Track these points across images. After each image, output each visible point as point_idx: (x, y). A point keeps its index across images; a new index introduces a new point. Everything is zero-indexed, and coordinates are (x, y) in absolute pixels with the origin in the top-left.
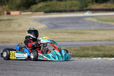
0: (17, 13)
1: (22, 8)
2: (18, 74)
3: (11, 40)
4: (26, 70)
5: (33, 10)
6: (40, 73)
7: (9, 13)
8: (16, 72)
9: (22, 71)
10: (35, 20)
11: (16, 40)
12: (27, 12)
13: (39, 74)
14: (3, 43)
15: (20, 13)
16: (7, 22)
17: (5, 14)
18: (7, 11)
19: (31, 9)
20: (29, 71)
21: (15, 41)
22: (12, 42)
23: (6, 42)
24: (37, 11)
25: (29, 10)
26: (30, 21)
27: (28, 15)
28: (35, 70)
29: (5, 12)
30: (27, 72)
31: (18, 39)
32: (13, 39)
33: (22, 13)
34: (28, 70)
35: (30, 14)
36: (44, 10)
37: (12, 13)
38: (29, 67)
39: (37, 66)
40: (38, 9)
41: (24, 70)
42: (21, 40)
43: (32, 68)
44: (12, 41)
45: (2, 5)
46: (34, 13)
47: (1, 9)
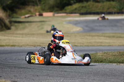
0: (50, 14)
1: (56, 9)
3: (43, 43)
5: (68, 11)
7: (41, 15)
10: (70, 22)
12: (61, 13)
14: (35, 46)
15: (54, 15)
16: (39, 24)
17: (38, 16)
18: (39, 12)
19: (66, 10)
23: (38, 46)
24: (72, 13)
25: (63, 11)
26: (64, 23)
27: (62, 17)
29: (37, 14)
33: (56, 15)
35: (65, 16)
36: (79, 12)
37: (45, 14)
40: (73, 11)
44: (44, 45)
45: (34, 5)
46: (69, 15)
47: (32, 10)
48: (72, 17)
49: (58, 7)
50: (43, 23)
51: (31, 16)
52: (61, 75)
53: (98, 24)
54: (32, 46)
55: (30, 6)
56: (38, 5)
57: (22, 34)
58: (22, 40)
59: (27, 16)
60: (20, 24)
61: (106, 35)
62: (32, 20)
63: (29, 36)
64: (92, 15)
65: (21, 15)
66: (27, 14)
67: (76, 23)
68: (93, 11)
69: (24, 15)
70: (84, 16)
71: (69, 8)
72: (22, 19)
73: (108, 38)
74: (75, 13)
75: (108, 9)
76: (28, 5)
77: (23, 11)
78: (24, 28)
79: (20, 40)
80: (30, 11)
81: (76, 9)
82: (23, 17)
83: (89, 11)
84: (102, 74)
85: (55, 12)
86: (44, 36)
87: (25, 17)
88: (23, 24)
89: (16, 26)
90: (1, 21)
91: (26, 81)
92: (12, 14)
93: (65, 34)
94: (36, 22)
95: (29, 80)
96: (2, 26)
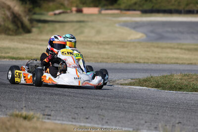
0: (95, 10)
1: (104, 2)
2: (104, 116)
4: (117, 110)
5: (123, 6)
6: (141, 116)
7: (79, 11)
8: (100, 112)
9: (110, 111)
10: (125, 24)
11: (94, 58)
12: (111, 9)
13: (141, 117)
15: (100, 12)
16: (77, 25)
17: (74, 12)
18: (77, 6)
19: (119, 4)
20: (122, 111)
21: (92, 59)
22: (87, 60)
24: (129, 10)
25: (116, 6)
26: (117, 25)
27: (113, 15)
28: (133, 111)
29: (74, 9)
30: (120, 113)
31: (97, 55)
32: (89, 56)
33: (104, 12)
34: (120, 110)
35: (118, 14)
36: (141, 8)
37: (86, 10)
38: (121, 104)
39: (136, 104)
40: (130, 6)
41: (113, 110)
42: (103, 58)
43: (127, 107)
46: (124, 12)
47: (66, 2)
48: (129, 16)
50: (82, 24)
51: (63, 13)
52: (119, 107)
53: (170, 29)
59: (57, 12)
60: (46, 25)
61: (184, 47)
62: (66, 20)
64: (161, 15)
65: (48, 10)
66: (57, 8)
67: (136, 26)
68: (163, 8)
69: (53, 10)
70: (148, 15)
72: (49, 16)
73: (187, 52)
74: (135, 10)
75: (187, 5)
77: (51, 4)
80: (62, 5)
81: (135, 3)
82: (51, 13)
83: (157, 7)
84: (185, 108)
85: (102, 7)
86: (86, 45)
87: (55, 14)
88: (51, 24)
89: (39, 28)
90: (16, 19)
91: (64, 115)
92: (33, 8)
93: (119, 43)
94: (72, 22)
95: (70, 114)
96: (18, 27)
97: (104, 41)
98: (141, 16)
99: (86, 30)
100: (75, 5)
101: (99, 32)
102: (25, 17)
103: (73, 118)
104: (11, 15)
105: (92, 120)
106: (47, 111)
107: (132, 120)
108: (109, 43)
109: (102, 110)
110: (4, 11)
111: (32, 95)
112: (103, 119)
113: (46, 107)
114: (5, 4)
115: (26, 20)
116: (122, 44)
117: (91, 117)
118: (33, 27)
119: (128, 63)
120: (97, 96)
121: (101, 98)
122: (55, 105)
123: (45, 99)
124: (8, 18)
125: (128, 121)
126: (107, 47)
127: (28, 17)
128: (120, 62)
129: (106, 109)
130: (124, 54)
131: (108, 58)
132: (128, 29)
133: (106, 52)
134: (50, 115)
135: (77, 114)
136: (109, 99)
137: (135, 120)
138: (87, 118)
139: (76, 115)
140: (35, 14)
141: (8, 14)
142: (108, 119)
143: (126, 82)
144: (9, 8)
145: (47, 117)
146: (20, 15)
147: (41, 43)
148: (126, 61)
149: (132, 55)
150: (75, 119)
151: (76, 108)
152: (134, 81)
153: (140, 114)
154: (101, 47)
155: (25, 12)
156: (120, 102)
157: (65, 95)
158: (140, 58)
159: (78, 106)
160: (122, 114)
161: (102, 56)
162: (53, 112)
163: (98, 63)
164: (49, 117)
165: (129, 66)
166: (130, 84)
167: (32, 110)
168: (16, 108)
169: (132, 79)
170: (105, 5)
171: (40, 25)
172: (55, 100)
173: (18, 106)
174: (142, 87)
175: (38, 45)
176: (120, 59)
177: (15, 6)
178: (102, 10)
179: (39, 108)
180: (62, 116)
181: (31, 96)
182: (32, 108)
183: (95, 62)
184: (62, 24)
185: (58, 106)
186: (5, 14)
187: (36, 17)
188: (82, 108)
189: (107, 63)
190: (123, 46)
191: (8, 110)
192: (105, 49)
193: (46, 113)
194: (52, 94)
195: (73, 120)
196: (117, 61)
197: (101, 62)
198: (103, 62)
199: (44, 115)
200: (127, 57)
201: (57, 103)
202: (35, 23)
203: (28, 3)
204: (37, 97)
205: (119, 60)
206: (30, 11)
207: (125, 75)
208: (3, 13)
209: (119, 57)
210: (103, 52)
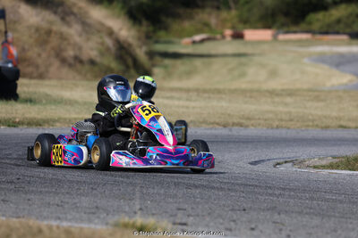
0: (266, 34)
1: (281, 19)
2: (283, 225)
3: (248, 119)
4: (307, 213)
5: (316, 26)
6: (351, 223)
7: (238, 36)
8: (276, 217)
9: (294, 215)
10: (322, 59)
11: (266, 120)
12: (295, 32)
13: (350, 226)
14: (225, 126)
15: (275, 37)
16: (234, 62)
17: (229, 39)
18: (233, 28)
19: (310, 23)
20: (316, 215)
21: (262, 122)
22: (252, 125)
23: (234, 124)
24: (327, 33)
25: (303, 26)
26: (306, 60)
27: (300, 43)
28: (337, 215)
29: (228, 32)
30: (312, 219)
31: (271, 115)
32: (257, 117)
33: (282, 37)
34: (313, 213)
35: (307, 40)
36: (348, 30)
37: (250, 34)
38: (315, 202)
39: (341, 202)
40: (329, 25)
41: (300, 213)
42: (282, 120)
43: (325, 207)
44: (252, 122)
45: (218, 8)
46: (318, 37)
47: (213, 21)
48: (328, 43)
49: (287, 14)
50: (243, 60)
51: (208, 39)
52: (311, 208)
54: (218, 124)
55: (208, 10)
56: (229, 8)
57: (188, 91)
58: (187, 107)
59: (198, 38)
60: (178, 62)
62: (213, 52)
63: (206, 95)
65: (182, 35)
66: (198, 32)
67: (340, 62)
69: (190, 35)
71: (319, 18)
72: (183, 46)
74: (337, 33)
76: (203, 7)
77: (187, 24)
78: (189, 74)
79: (183, 107)
80: (207, 25)
81: (339, 21)
82: (187, 40)
85: (279, 28)
86: (251, 97)
87: (194, 42)
88: (186, 61)
89: (165, 67)
90: (123, 51)
91: (212, 224)
92: (154, 32)
93: (311, 93)
94: (225, 55)
95: (221, 221)
96: (128, 67)
97: (283, 90)
98: (349, 44)
99: (251, 71)
100: (229, 25)
101: (273, 74)
102: (140, 47)
103: (227, 229)
104: (114, 45)
105: (261, 231)
106: (181, 217)
107: (335, 231)
108: (291, 93)
109: (279, 214)
110: (101, 37)
111: (153, 188)
112: (281, 230)
113: (179, 209)
114: (102, 25)
115: (141, 53)
116: (316, 93)
117: (260, 227)
118: (154, 65)
119: (327, 127)
120: (270, 188)
121: (277, 192)
122: (194, 206)
123: (176, 195)
124: (108, 49)
125: (327, 233)
126: (289, 100)
127: (144, 49)
128: (313, 126)
129: (286, 212)
130: (320, 113)
131: (291, 120)
132: (326, 67)
133: (286, 110)
134: (185, 224)
135: (234, 221)
136: (292, 193)
137: (339, 232)
138: (253, 229)
139: (232, 223)
140: (157, 42)
141: (109, 42)
142: (291, 231)
143: (324, 162)
144: (111, 33)
145: (180, 227)
146: (130, 45)
147: (168, 94)
148: (323, 125)
149: (334, 114)
150: (230, 230)
151: (232, 210)
152: (337, 160)
153: (349, 221)
154: (277, 99)
155: (139, 39)
156: (312, 199)
157: (213, 188)
158: (349, 120)
159: (237, 208)
160: (316, 221)
161: (279, 117)
162: (191, 218)
163: (272, 128)
164: (184, 227)
165: (328, 134)
166: (331, 166)
167: (153, 214)
168: (125, 212)
169: (334, 157)
170: (283, 25)
171: (167, 61)
172: (194, 197)
173: (127, 209)
174: (352, 172)
175: (163, 97)
176: (313, 121)
177: (121, 29)
178: (278, 34)
179: (166, 212)
180: (207, 226)
181: (151, 191)
182: (154, 212)
183: (268, 128)
184: (206, 60)
185: (200, 207)
186: (102, 44)
187: (160, 47)
188: (244, 210)
189: (289, 128)
190: (317, 99)
191: (110, 216)
192: (286, 104)
193: (178, 221)
194: (189, 186)
195: (228, 232)
196: (308, 126)
197: (277, 127)
198: (282, 127)
199: (174, 224)
200: (325, 117)
201: (198, 203)
202: (158, 59)
203: (145, 22)
204: (162, 191)
205: (311, 124)
206: (148, 37)
207: (322, 151)
208: (99, 40)
209: (310, 117)
210: (281, 108)
